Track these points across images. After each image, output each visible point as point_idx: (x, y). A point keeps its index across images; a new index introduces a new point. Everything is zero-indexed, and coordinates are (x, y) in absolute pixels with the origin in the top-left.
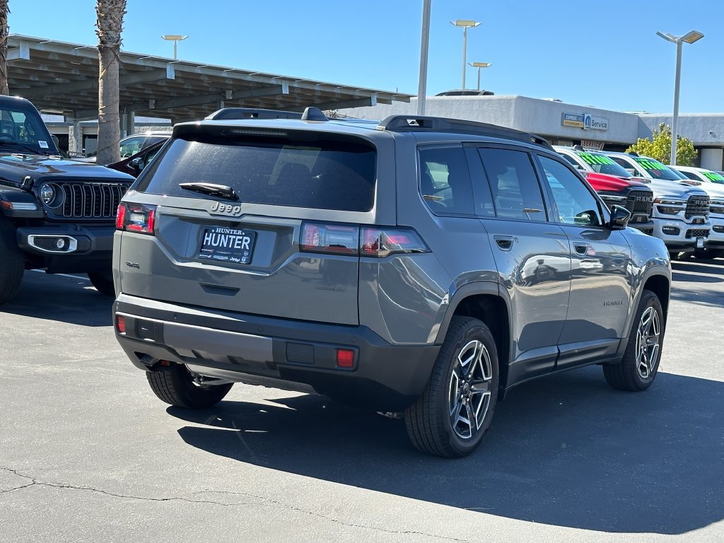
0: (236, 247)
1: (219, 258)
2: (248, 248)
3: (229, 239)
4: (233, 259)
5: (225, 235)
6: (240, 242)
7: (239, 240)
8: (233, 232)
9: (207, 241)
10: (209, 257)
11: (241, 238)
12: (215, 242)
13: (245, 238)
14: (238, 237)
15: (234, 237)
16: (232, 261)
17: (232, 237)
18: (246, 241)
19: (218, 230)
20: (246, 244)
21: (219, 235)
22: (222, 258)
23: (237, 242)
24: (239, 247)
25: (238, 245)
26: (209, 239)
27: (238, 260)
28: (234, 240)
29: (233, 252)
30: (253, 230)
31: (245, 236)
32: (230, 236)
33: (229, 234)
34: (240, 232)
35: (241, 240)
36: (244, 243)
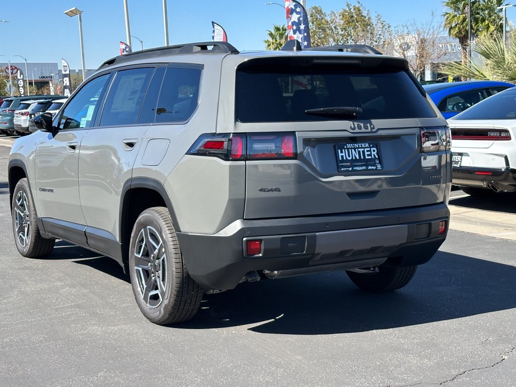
0: (367, 157)
1: (358, 168)
2: (377, 157)
3: (359, 152)
4: (370, 168)
5: (355, 149)
6: (369, 153)
7: (367, 151)
8: (362, 145)
9: (342, 156)
10: (350, 169)
11: (369, 149)
12: (349, 157)
13: (372, 149)
14: (366, 149)
15: (363, 149)
16: (370, 170)
17: (361, 150)
18: (374, 151)
19: (349, 146)
20: (375, 153)
21: (350, 150)
22: (361, 168)
23: (366, 153)
24: (370, 157)
25: (368, 155)
26: (343, 154)
27: (375, 168)
28: (363, 152)
29: (367, 162)
30: (374, 140)
31: (372, 147)
32: (359, 150)
33: (358, 148)
34: (367, 145)
35: (370, 151)
36: (373, 153)
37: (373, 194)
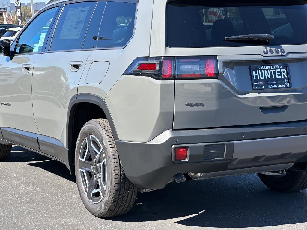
0: (278, 77)
1: (270, 87)
2: (286, 77)
3: (271, 73)
4: (280, 86)
5: (267, 70)
6: (280, 73)
7: (278, 72)
8: (273, 67)
9: (256, 77)
10: (263, 87)
11: (279, 70)
12: (262, 76)
13: (282, 70)
14: (276, 71)
15: (274, 70)
16: (280, 88)
17: (273, 71)
18: (284, 72)
19: (262, 67)
20: (285, 74)
21: (263, 71)
23: (277, 74)
24: (280, 77)
25: (279, 75)
26: (257, 74)
27: (284, 86)
28: (275, 72)
29: (277, 81)
30: (284, 63)
31: (282, 68)
32: (271, 71)
33: (270, 69)
34: (278, 67)
35: (280, 72)
36: (282, 74)
37: (283, 108)
